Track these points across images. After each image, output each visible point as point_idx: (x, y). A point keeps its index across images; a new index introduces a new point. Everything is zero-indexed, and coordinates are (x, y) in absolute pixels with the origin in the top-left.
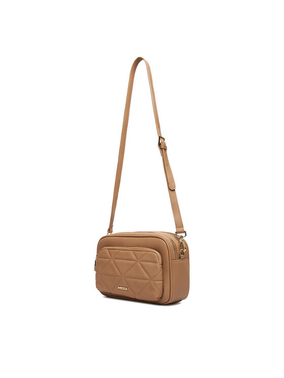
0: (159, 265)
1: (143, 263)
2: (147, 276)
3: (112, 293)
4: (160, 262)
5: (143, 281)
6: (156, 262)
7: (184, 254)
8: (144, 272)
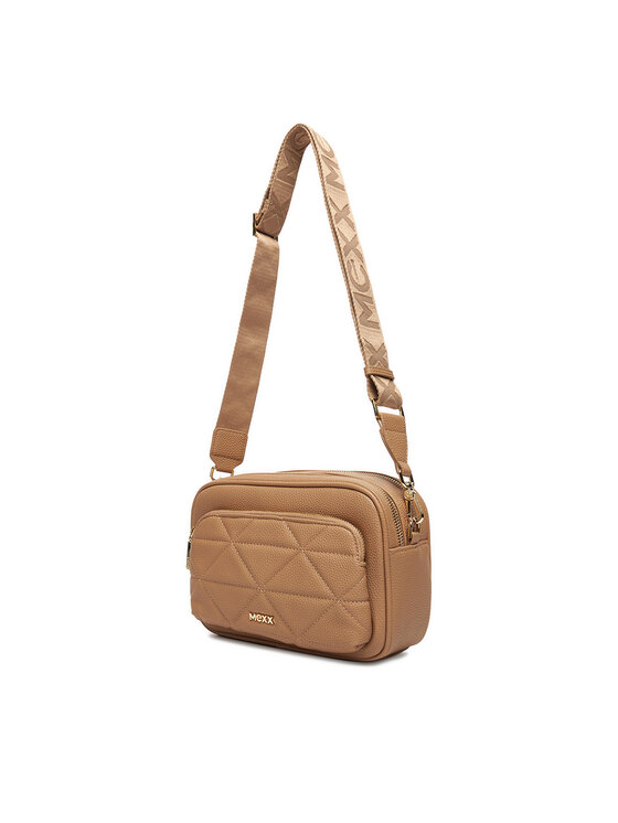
0: (357, 561)
1: (315, 554)
2: (326, 589)
3: (235, 628)
4: (361, 553)
5: (314, 600)
6: (349, 553)
7: (418, 530)
8: (319, 577)
